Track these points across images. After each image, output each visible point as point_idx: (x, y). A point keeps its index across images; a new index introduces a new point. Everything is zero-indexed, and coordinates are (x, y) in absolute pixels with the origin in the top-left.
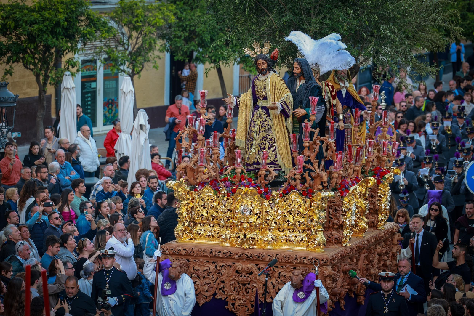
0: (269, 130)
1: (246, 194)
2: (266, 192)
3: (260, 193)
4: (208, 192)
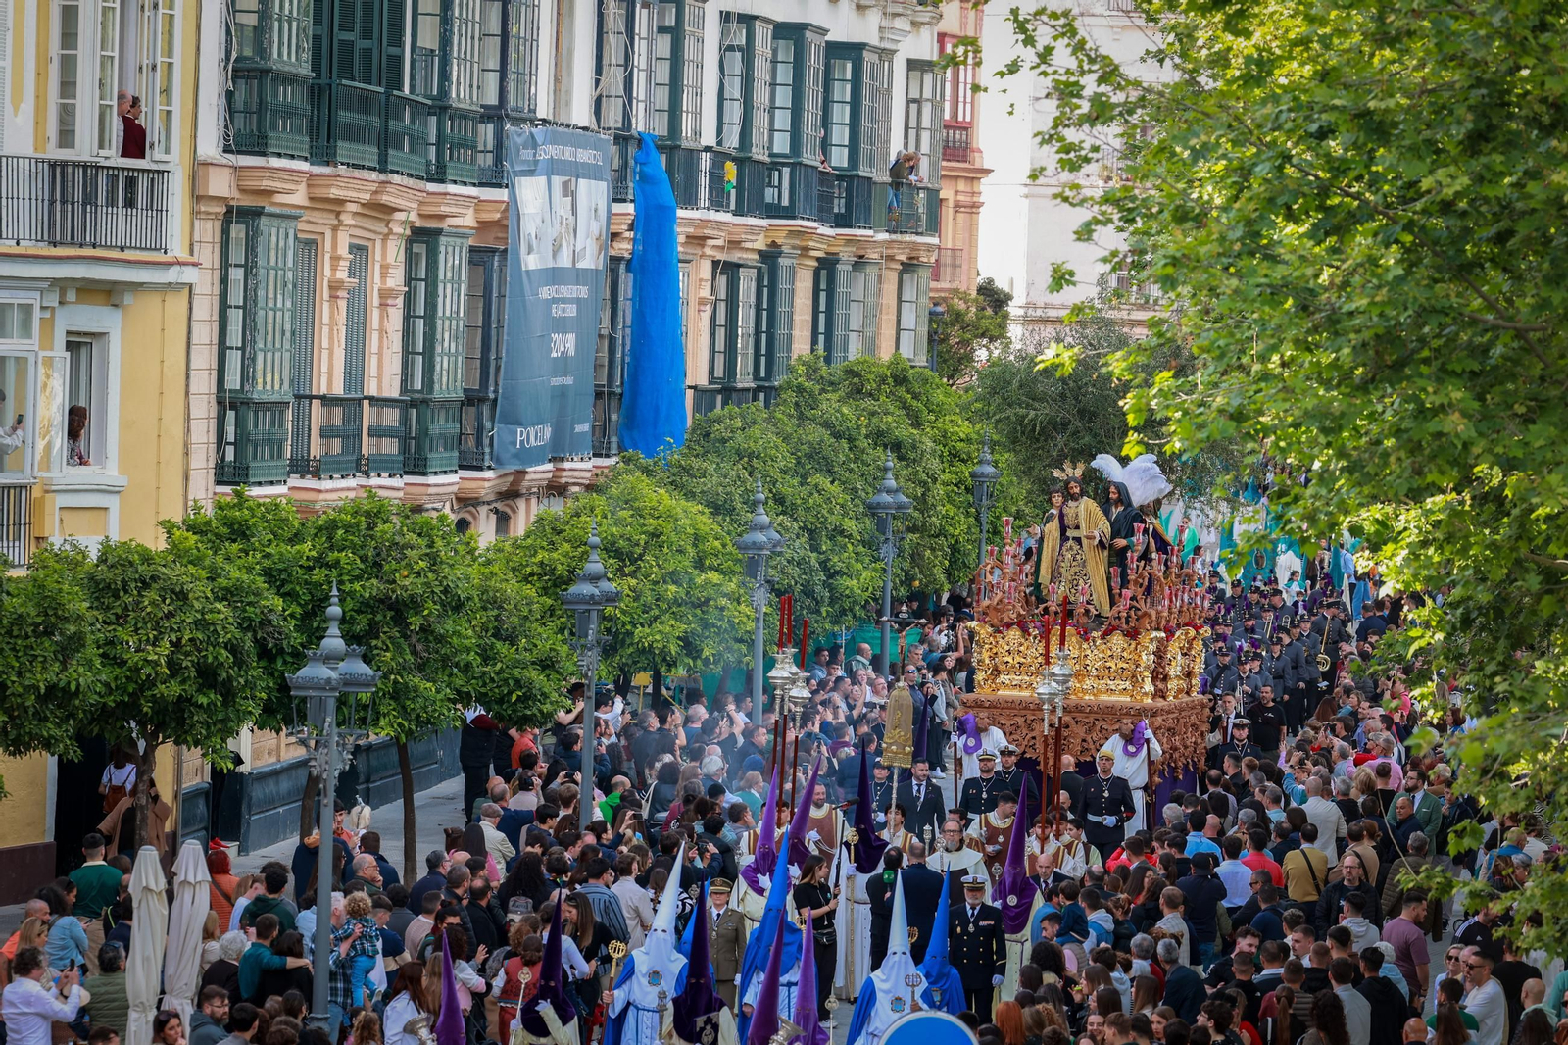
0: (1084, 563)
2: (1086, 632)
4: (1014, 634)
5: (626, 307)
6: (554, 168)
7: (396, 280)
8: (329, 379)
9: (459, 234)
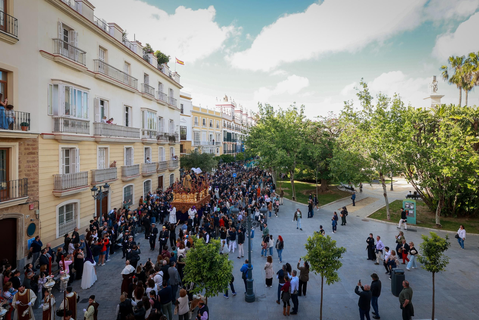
0: (188, 183)
1: (184, 194)
5: (242, 147)
6: (238, 141)
8: (229, 149)
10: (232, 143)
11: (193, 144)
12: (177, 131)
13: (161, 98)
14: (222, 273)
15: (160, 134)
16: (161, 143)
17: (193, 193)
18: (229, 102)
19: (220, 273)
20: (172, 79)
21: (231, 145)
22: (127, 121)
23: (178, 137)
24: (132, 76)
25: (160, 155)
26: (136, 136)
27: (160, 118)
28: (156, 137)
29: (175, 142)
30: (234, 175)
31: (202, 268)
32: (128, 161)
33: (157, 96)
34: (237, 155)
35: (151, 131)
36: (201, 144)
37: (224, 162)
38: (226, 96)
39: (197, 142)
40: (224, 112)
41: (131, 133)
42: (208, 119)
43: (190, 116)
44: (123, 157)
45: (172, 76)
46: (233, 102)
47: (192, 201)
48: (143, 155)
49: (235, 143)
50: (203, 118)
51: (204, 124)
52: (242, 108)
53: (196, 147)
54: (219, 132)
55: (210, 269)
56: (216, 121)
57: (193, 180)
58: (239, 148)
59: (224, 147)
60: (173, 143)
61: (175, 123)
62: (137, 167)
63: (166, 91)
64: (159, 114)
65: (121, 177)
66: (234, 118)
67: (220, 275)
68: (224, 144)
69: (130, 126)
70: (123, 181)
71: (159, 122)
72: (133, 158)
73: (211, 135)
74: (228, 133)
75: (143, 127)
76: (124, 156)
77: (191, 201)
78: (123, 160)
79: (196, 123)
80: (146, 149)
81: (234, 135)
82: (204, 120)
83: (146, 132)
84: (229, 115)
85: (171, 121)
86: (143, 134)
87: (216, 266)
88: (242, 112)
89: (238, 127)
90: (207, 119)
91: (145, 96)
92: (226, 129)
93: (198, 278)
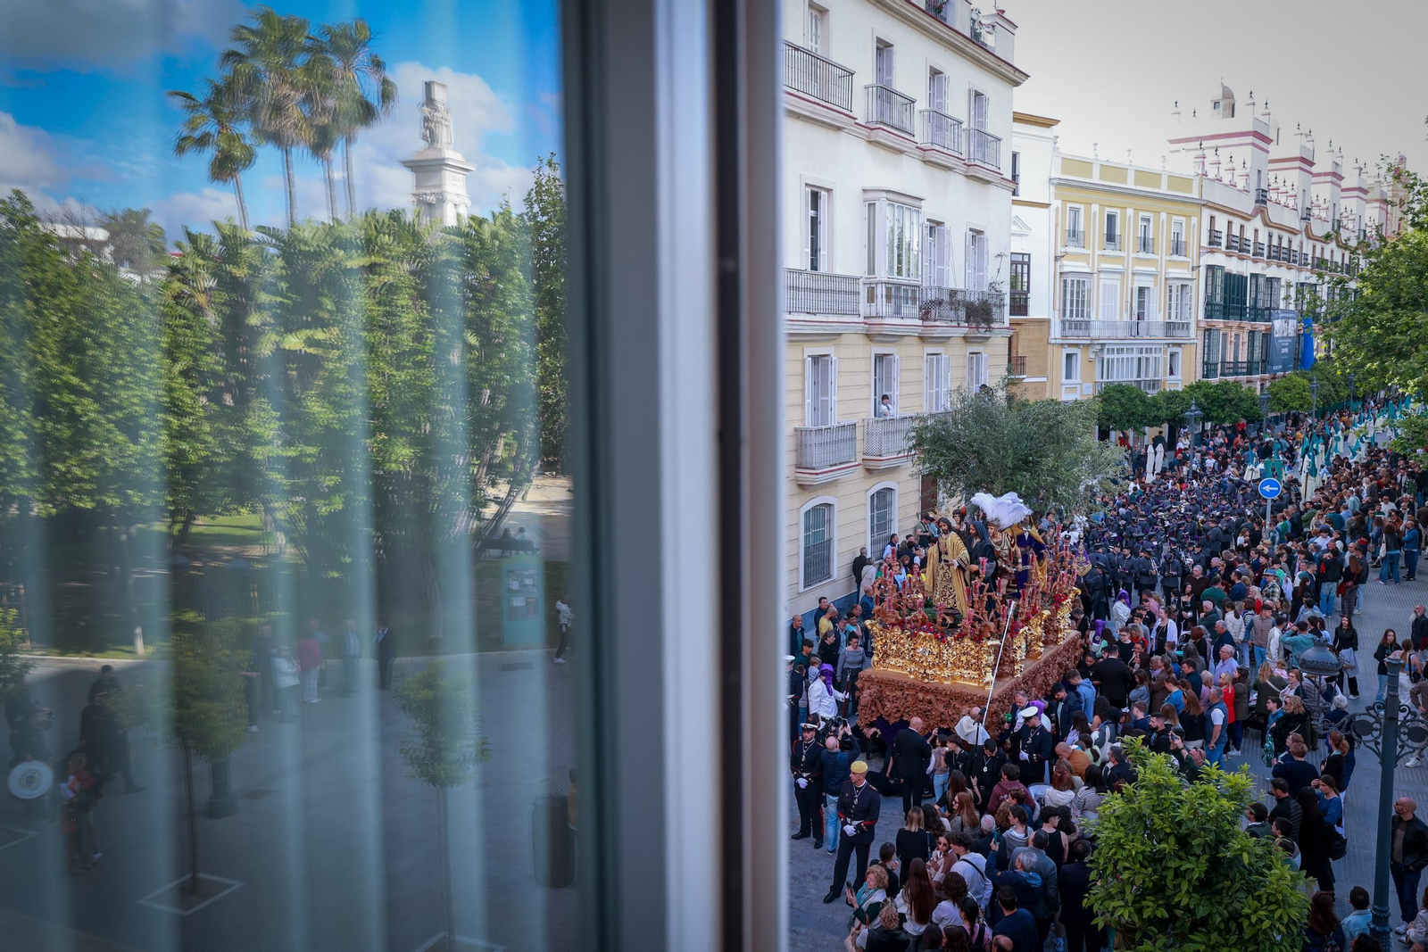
0: (950, 580)
1: (924, 638)
2: (942, 637)
3: (936, 638)
4: (897, 631)
5: (1302, 344)
6: (1283, 318)
7: (1246, 339)
8: (1230, 358)
9: (1260, 331)
10: (1247, 325)
11: (1056, 331)
12: (999, 280)
13: (937, 140)
14: (1262, 913)
15: (932, 296)
16: (937, 333)
17: (978, 639)
18: (1243, 121)
19: (1255, 912)
20: (983, 47)
21: (1245, 337)
22: (815, 251)
23: (1001, 306)
24: (835, 58)
25: (931, 383)
26: (849, 307)
27: (935, 226)
28: (916, 311)
29: (989, 329)
30: (1268, 488)
31: (1170, 875)
32: (821, 409)
33: (921, 132)
34: (1273, 385)
35: (898, 286)
36: (1095, 333)
37: (1206, 418)
38: (1224, 88)
39: (1078, 326)
40: (1212, 174)
41: (828, 297)
42: (1130, 212)
43: (1047, 206)
44: (800, 394)
45: (983, 32)
46: (1265, 119)
47: (966, 681)
48: (869, 385)
49: (1261, 326)
50: (1107, 210)
51: (1111, 237)
52: (1309, 145)
53: (1070, 345)
54: (1185, 273)
55: (1205, 887)
56: (1169, 221)
57: (975, 567)
58: (1286, 350)
59: (1208, 348)
60: (982, 333)
61: (993, 245)
62: (847, 434)
63: (957, 106)
64: (930, 210)
65: (794, 469)
66: (1262, 198)
67: (1254, 919)
68: (1208, 331)
69: (823, 267)
70: (801, 486)
71: (927, 244)
72: (834, 397)
73: (1141, 290)
74: (1229, 277)
75: (871, 270)
76: (803, 390)
77: (962, 676)
78: (803, 405)
79: (1074, 234)
80: (879, 358)
81: (1262, 288)
82: (1111, 219)
83: (881, 291)
84: (1241, 184)
85: (977, 234)
86: (871, 298)
87: (1233, 881)
88: (1311, 164)
89: (1285, 244)
90: (1123, 215)
91: (881, 136)
92: (1219, 259)
93: (1151, 908)
